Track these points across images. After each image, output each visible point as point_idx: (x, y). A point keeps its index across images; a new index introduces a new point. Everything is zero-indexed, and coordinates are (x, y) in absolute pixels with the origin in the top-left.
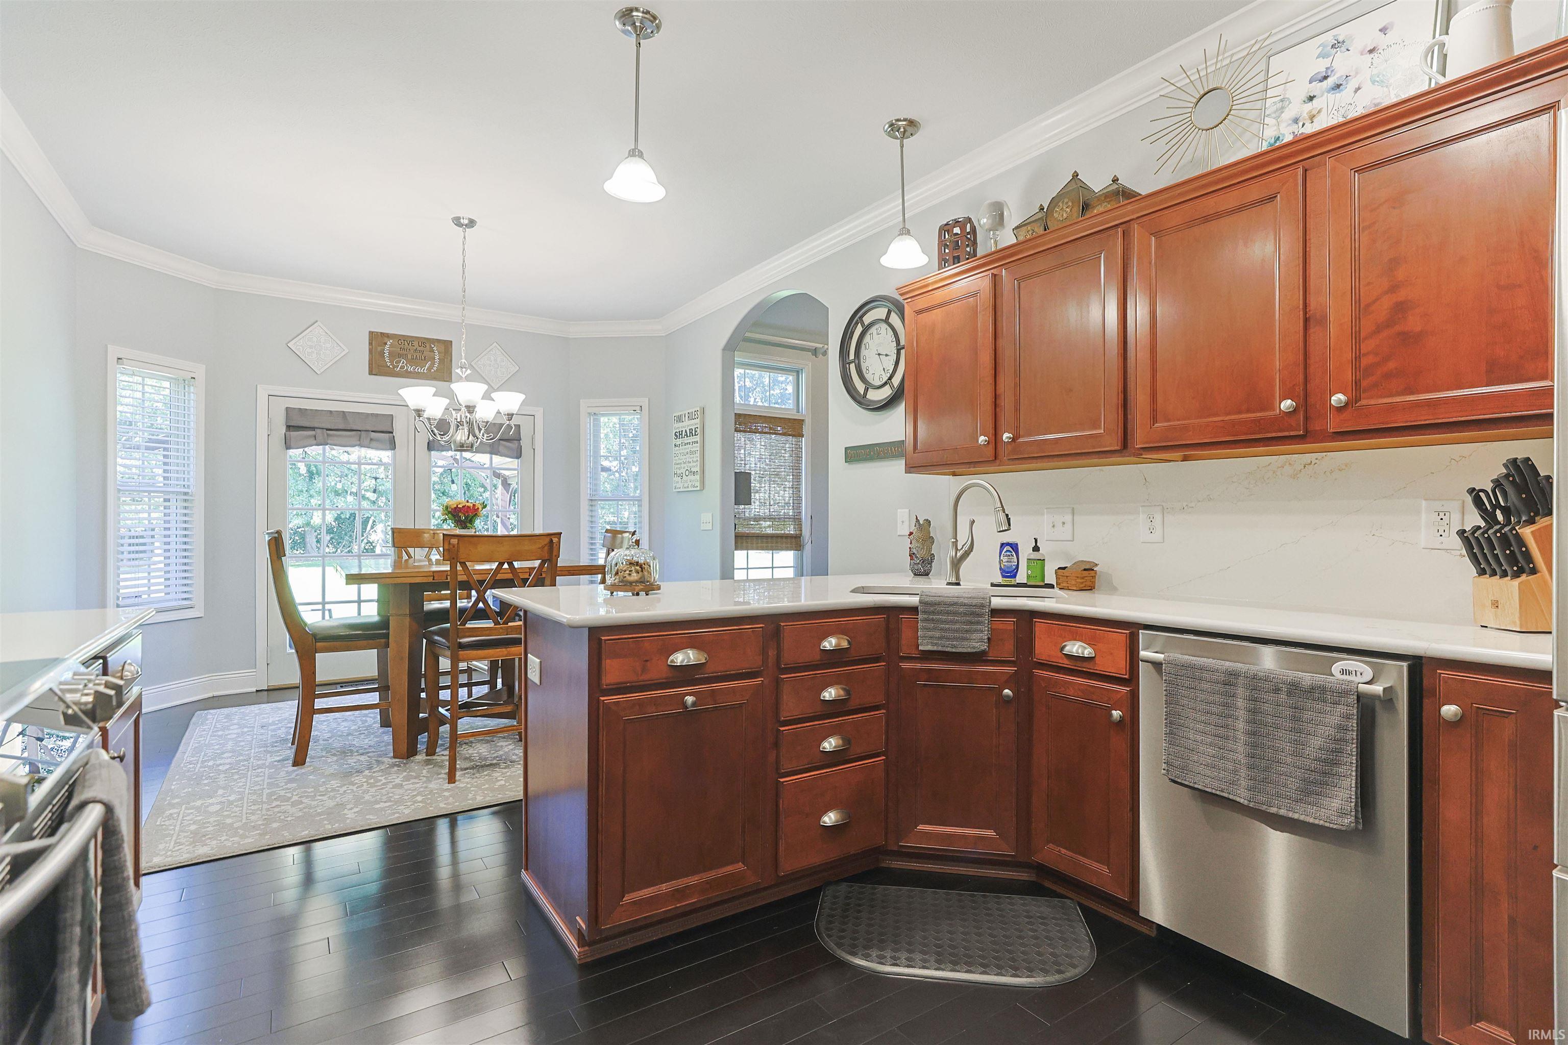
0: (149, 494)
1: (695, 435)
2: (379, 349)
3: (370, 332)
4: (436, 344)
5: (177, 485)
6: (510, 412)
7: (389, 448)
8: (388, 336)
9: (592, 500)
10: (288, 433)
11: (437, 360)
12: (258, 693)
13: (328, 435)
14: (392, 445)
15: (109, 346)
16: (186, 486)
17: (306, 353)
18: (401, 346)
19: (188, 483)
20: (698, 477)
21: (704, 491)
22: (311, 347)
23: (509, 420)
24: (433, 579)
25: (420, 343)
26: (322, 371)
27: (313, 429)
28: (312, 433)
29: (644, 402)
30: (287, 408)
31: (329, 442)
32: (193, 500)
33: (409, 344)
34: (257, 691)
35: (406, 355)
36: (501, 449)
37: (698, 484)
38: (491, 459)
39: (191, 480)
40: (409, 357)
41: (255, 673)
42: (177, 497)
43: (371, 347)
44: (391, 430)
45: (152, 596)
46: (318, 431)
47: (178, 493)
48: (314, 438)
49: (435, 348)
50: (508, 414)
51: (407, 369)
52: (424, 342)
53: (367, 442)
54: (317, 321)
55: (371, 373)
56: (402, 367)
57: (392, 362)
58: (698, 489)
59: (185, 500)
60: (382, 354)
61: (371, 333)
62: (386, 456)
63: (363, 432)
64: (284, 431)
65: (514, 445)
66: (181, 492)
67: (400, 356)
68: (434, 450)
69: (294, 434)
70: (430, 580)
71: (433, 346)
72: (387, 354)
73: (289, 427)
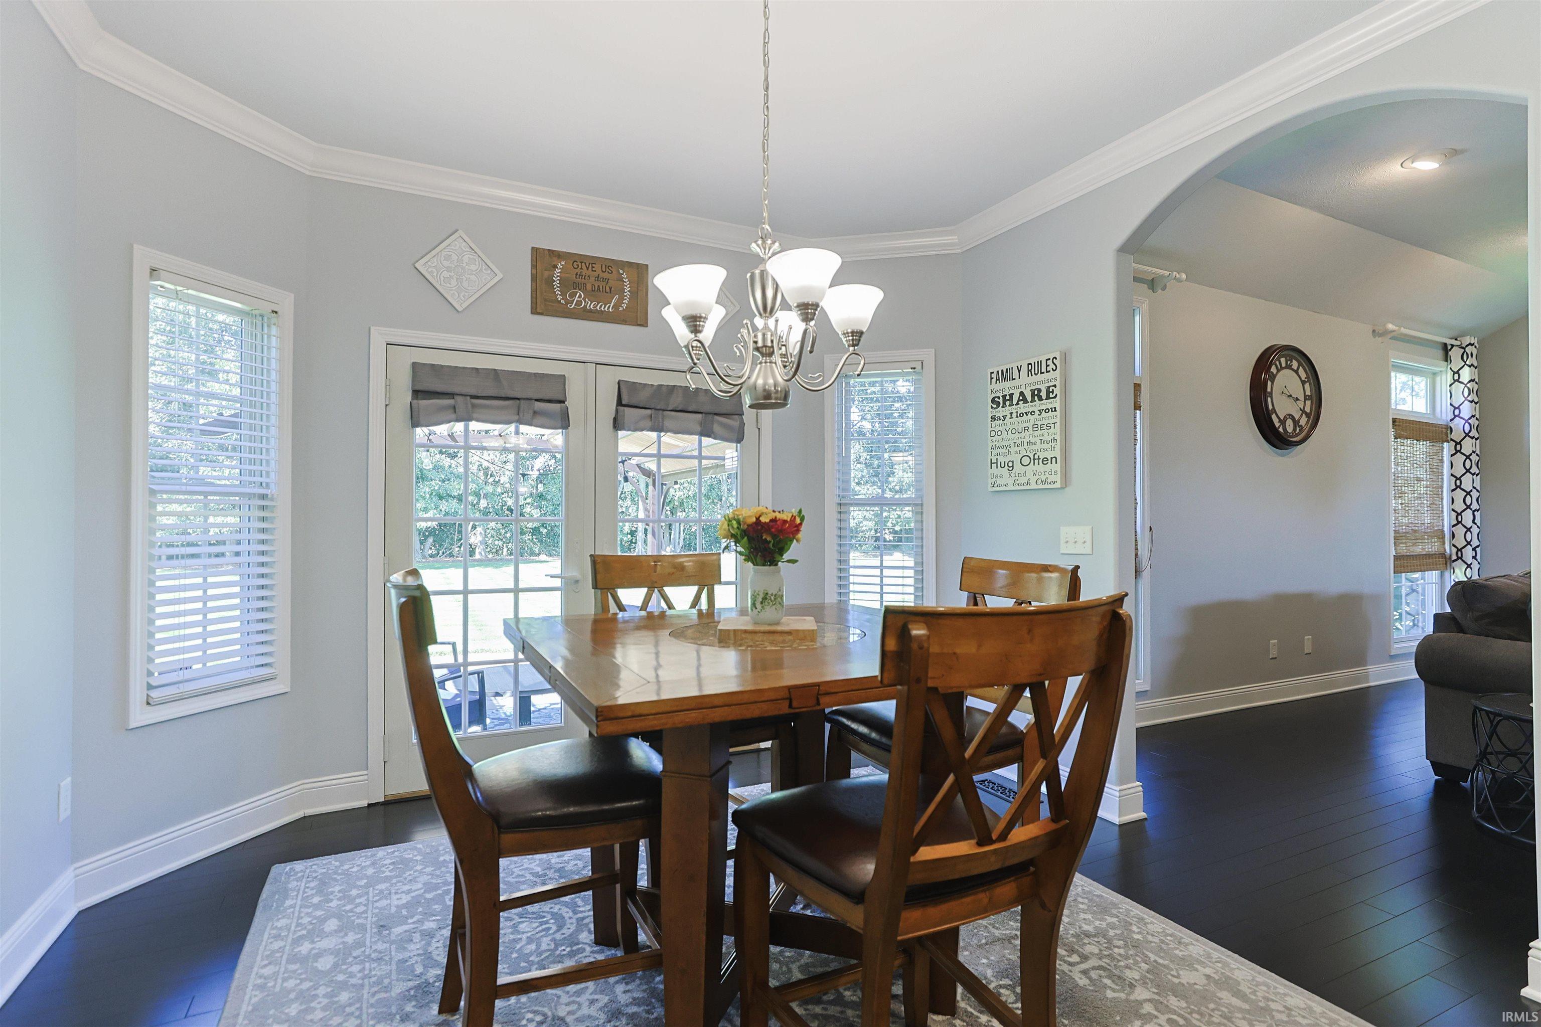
0: (206, 497)
1: (1048, 398)
2: (546, 274)
3: (533, 248)
4: (626, 269)
5: (250, 483)
6: (857, 328)
7: (560, 425)
8: (559, 255)
9: (840, 504)
10: (415, 402)
11: (627, 294)
12: (372, 809)
13: (473, 406)
14: (564, 422)
15: (135, 246)
16: (264, 484)
17: (442, 279)
18: (577, 271)
19: (268, 480)
20: (1057, 467)
21: (1067, 489)
22: (449, 269)
23: (853, 345)
24: (790, 706)
25: (604, 266)
26: (465, 305)
27: (451, 395)
28: (450, 402)
29: (928, 355)
30: (413, 363)
31: (475, 415)
32: (274, 506)
33: (588, 268)
34: (369, 805)
35: (585, 284)
36: (716, 428)
37: (1058, 478)
38: (700, 442)
39: (272, 475)
40: (589, 287)
41: (366, 777)
42: (250, 502)
43: (534, 271)
44: (562, 399)
45: (208, 664)
46: (459, 399)
47: (250, 496)
48: (452, 411)
49: (624, 276)
50: (853, 332)
51: (586, 306)
52: (610, 265)
53: (528, 416)
54: (456, 231)
55: (534, 311)
56: (579, 303)
57: (563, 294)
58: (1058, 485)
59: (263, 508)
60: (550, 282)
61: (535, 251)
62: (556, 438)
63: (522, 401)
64: (409, 399)
65: (733, 423)
66: (254, 494)
67: (576, 286)
68: (623, 429)
69: (424, 403)
70: (784, 709)
71: (621, 272)
72: (556, 283)
73: (417, 393)
